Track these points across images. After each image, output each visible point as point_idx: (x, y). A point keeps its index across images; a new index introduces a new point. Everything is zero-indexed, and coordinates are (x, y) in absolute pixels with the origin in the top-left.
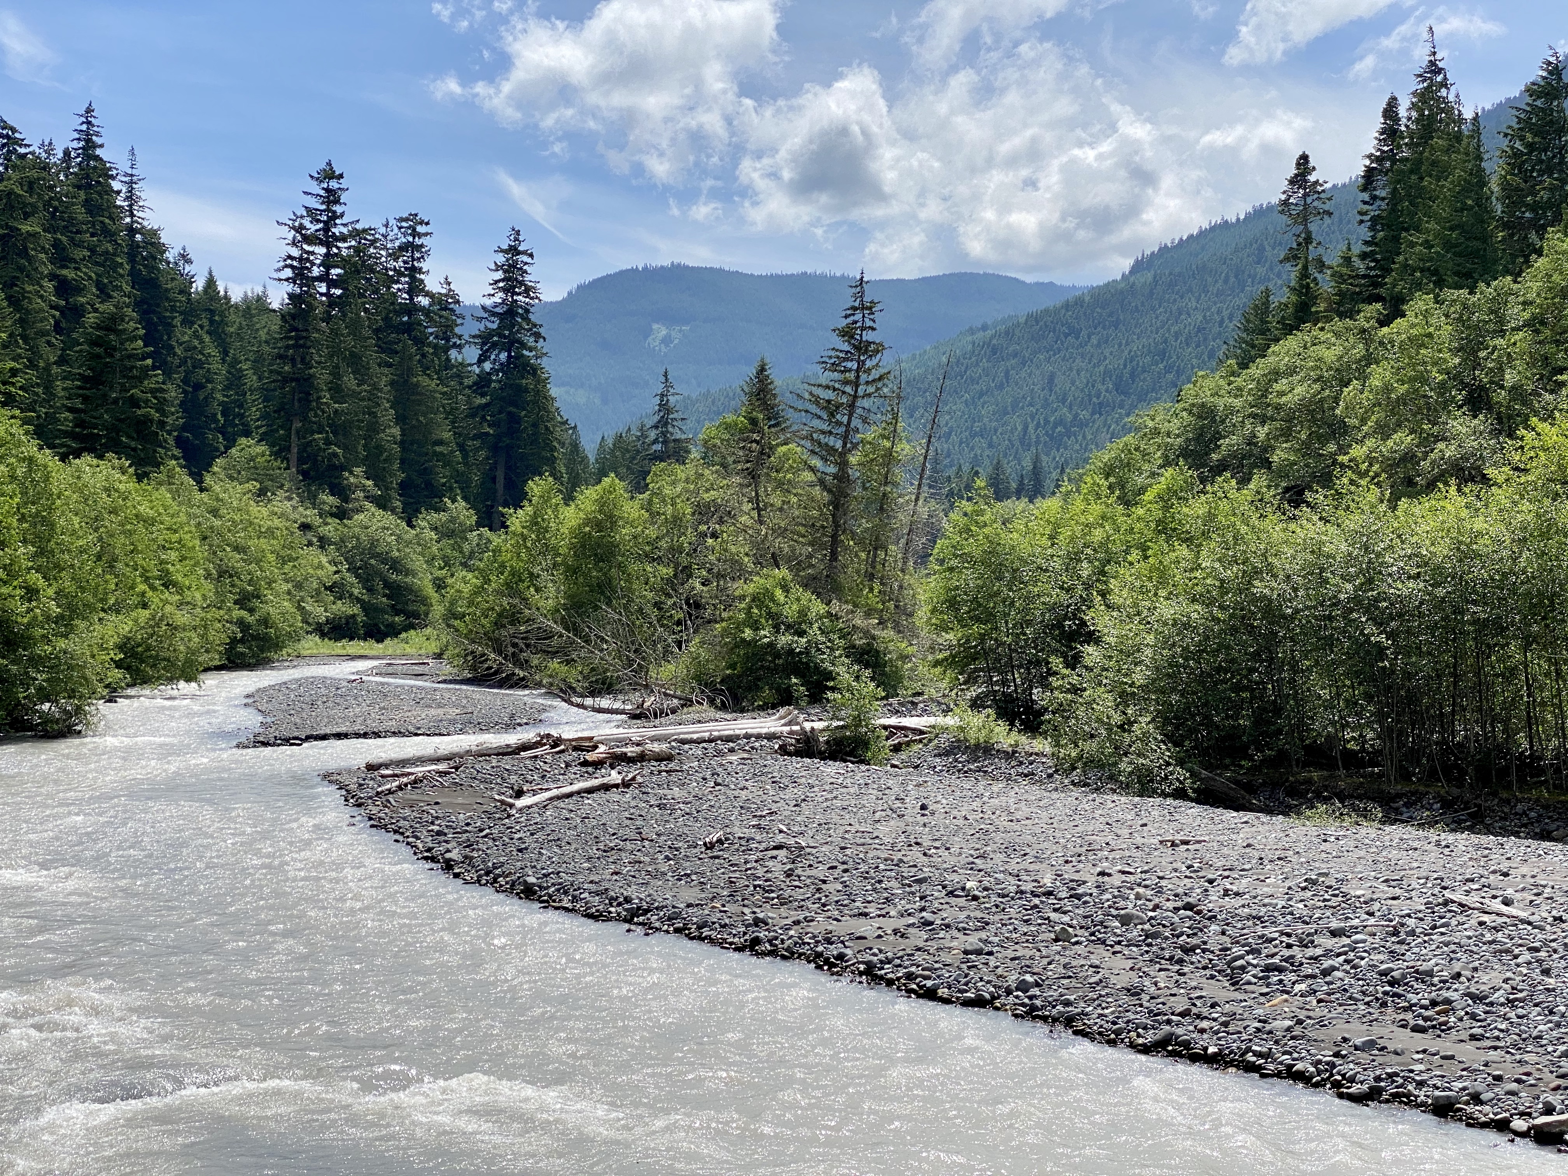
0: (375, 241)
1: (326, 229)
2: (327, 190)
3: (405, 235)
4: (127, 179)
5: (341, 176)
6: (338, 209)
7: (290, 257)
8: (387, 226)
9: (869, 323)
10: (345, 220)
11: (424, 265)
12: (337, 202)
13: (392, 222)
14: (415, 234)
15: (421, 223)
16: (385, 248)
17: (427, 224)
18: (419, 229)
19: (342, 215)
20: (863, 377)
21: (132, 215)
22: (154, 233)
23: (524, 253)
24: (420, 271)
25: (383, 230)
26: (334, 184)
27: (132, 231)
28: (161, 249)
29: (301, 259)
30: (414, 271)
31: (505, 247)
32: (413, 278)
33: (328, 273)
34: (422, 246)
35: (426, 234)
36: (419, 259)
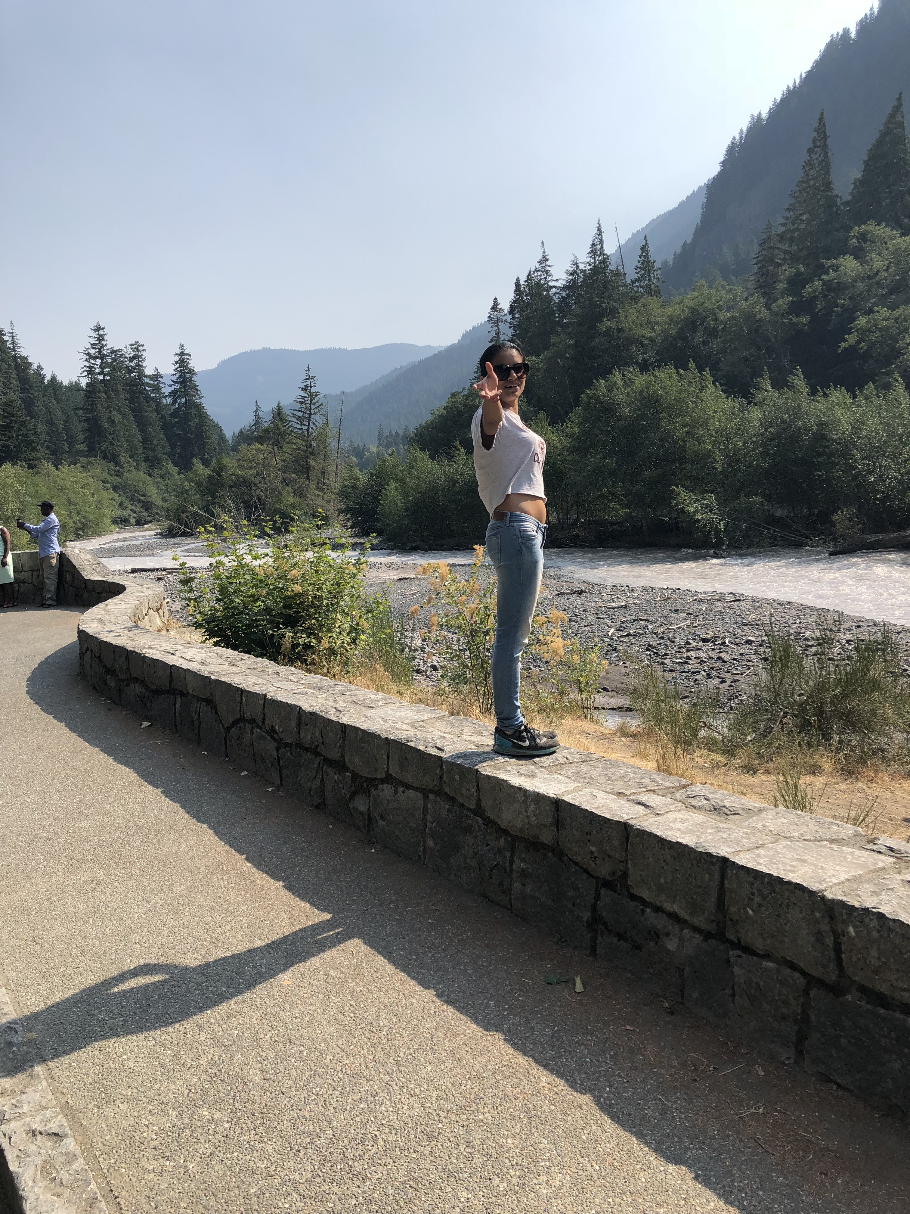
0: (123, 354)
1: (100, 352)
2: (98, 335)
3: (134, 351)
4: (10, 335)
5: (103, 328)
6: (104, 343)
7: (85, 366)
8: (126, 348)
9: (312, 385)
10: (108, 347)
11: (144, 364)
12: (103, 339)
13: (128, 346)
14: (138, 350)
15: (141, 346)
16: (126, 357)
17: (143, 346)
18: (140, 348)
19: (106, 345)
20: (313, 407)
21: (15, 351)
22: (25, 358)
23: (187, 354)
24: (142, 366)
25: (125, 350)
26: (101, 332)
27: (15, 358)
28: (30, 364)
29: (89, 367)
30: (139, 366)
31: (179, 353)
32: (139, 369)
33: (103, 371)
34: (142, 355)
35: (143, 350)
36: (141, 361)
